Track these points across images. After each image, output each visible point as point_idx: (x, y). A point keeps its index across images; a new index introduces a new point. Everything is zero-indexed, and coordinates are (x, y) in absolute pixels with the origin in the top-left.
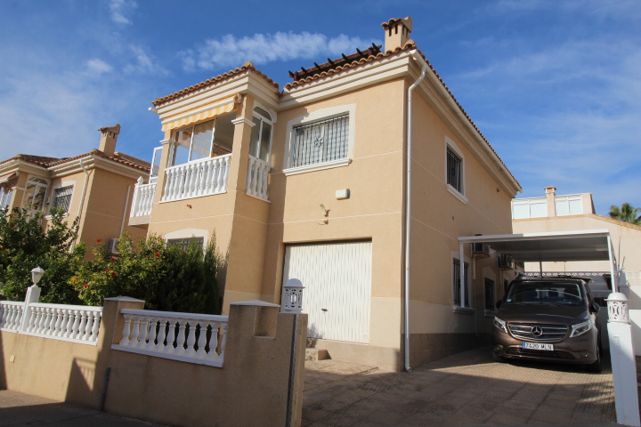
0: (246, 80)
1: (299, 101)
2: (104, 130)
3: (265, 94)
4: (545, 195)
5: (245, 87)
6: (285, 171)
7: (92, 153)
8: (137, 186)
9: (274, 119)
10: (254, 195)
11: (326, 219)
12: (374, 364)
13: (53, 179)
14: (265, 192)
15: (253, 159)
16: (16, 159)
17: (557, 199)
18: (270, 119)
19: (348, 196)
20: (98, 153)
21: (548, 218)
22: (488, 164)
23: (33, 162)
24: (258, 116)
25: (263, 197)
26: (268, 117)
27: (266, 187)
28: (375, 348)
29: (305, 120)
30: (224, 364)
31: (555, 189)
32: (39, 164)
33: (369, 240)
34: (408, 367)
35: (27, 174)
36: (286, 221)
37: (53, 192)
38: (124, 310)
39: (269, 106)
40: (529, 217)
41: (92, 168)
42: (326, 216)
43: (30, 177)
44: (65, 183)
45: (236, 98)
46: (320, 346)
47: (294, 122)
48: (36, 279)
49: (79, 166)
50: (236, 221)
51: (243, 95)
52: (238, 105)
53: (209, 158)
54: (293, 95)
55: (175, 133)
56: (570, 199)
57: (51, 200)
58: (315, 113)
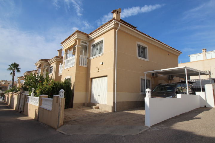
0: (77, 35)
1: (92, 38)
2: (58, 51)
3: (84, 38)
4: (202, 52)
5: (77, 37)
6: (90, 58)
7: (55, 57)
8: (60, 65)
9: (88, 44)
10: (82, 66)
11: (98, 71)
12: (107, 110)
13: (49, 64)
14: (86, 65)
15: (81, 56)
16: (40, 61)
17: (207, 53)
18: (87, 44)
19: (103, 64)
20: (57, 57)
21: (203, 60)
22: (161, 47)
23: (44, 61)
24: (83, 44)
25: (86, 66)
26: (86, 44)
27: (86, 63)
28: (108, 106)
29: (94, 43)
30: (52, 110)
31: (206, 50)
32: (45, 61)
33: (106, 76)
34: (116, 111)
35: (43, 64)
36: (91, 72)
37: (50, 68)
38: (42, 98)
39: (86, 41)
40: (196, 60)
41: (56, 61)
42: (98, 70)
43: (44, 65)
44: (52, 65)
45: (75, 40)
46: (97, 105)
47: (92, 44)
48: (33, 91)
49: (53, 61)
50: (76, 73)
51: (77, 39)
52: (76, 42)
53: (72, 57)
54: (91, 37)
55: (66, 51)
56: (212, 52)
57: (49, 70)
58: (96, 41)
